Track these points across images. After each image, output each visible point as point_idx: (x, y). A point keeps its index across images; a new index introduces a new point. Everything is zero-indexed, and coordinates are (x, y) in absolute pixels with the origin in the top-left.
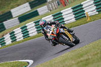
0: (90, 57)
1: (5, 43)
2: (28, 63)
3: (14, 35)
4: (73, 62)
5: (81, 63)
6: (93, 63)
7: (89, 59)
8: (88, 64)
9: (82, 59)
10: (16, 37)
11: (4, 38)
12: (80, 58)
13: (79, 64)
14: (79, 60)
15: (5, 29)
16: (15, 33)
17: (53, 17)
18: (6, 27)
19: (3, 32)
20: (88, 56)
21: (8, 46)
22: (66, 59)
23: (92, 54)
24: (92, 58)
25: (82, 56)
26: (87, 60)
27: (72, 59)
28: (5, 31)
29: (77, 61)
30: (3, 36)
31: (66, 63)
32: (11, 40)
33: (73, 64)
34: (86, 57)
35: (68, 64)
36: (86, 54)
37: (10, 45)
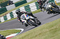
0: (58, 27)
1: (7, 19)
2: (21, 30)
3: (12, 14)
4: (47, 30)
5: (52, 31)
6: (59, 31)
7: (57, 28)
8: (56, 31)
9: (53, 28)
10: (13, 15)
11: (6, 16)
12: (51, 28)
13: (51, 31)
14: (51, 29)
15: (7, 11)
16: (13, 13)
17: (35, 4)
18: (7, 9)
19: (5, 13)
20: (56, 26)
21: (8, 20)
22: (43, 28)
23: (59, 25)
24: (58, 28)
25: (53, 26)
26: (56, 29)
27: (47, 28)
28: (7, 12)
29: (50, 29)
30: (6, 14)
31: (43, 30)
32: (11, 17)
33: (47, 31)
34: (55, 27)
35: (44, 31)
36: (55, 25)
37: (10, 20)
